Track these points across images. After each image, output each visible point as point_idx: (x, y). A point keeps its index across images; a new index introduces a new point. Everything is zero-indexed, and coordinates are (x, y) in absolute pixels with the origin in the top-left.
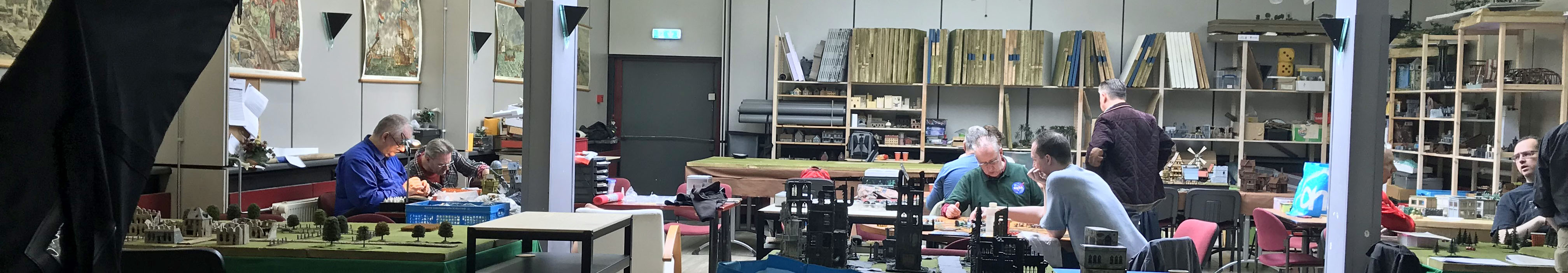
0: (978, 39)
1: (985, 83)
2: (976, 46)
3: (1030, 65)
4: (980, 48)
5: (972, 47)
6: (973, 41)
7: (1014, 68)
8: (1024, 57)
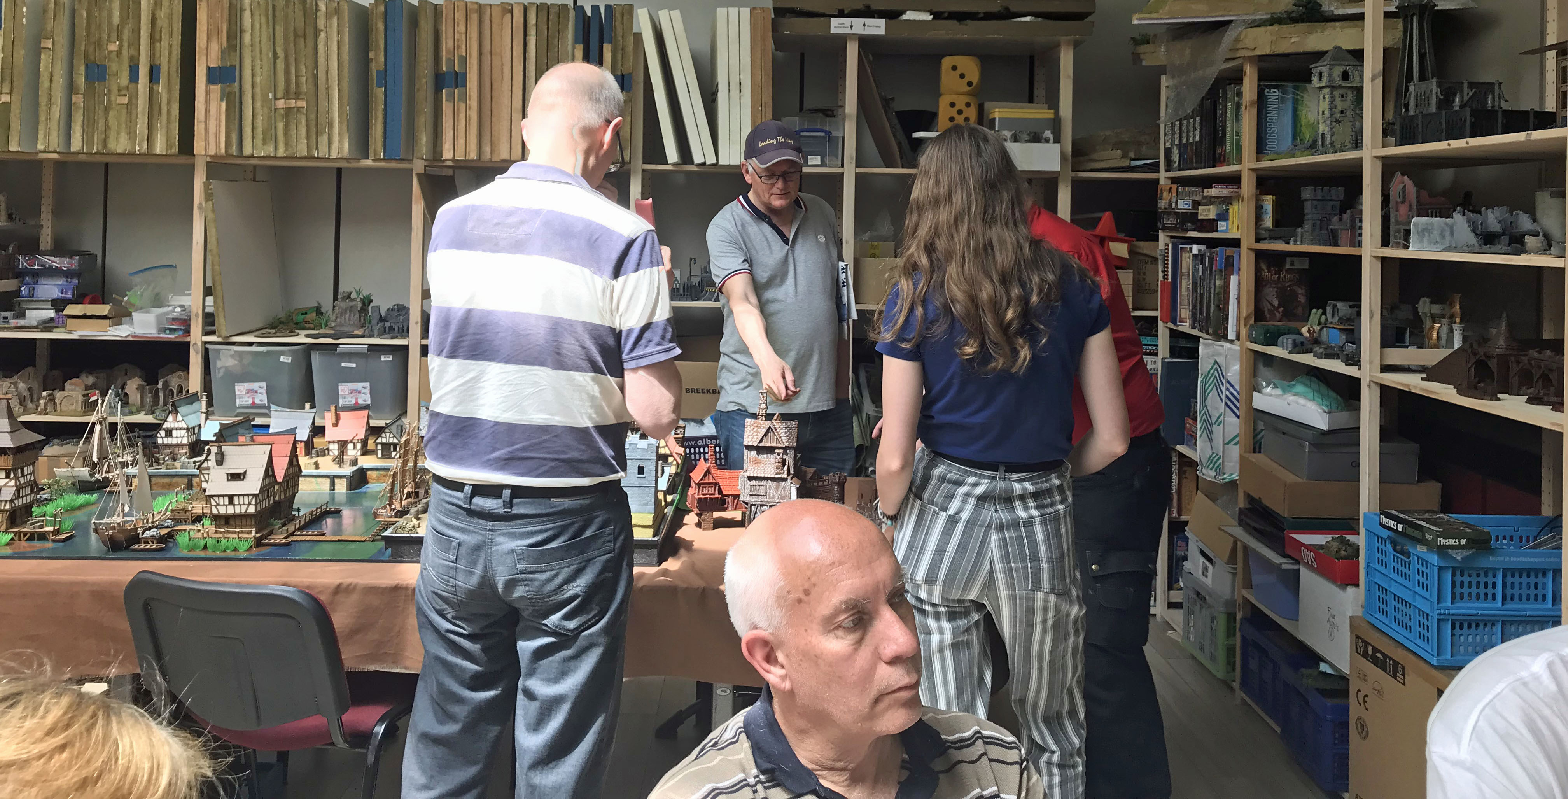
0: (116, 20)
1: (137, 148)
2: (109, 41)
3: (271, 96)
4: (121, 46)
5: (98, 44)
6: (99, 27)
7: (224, 105)
8: (253, 76)
